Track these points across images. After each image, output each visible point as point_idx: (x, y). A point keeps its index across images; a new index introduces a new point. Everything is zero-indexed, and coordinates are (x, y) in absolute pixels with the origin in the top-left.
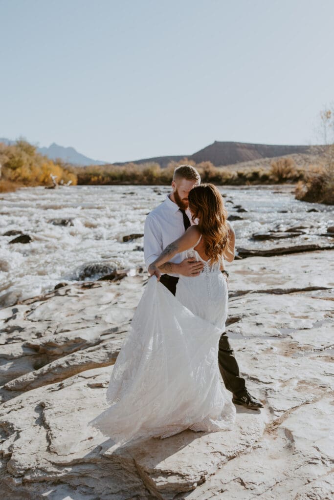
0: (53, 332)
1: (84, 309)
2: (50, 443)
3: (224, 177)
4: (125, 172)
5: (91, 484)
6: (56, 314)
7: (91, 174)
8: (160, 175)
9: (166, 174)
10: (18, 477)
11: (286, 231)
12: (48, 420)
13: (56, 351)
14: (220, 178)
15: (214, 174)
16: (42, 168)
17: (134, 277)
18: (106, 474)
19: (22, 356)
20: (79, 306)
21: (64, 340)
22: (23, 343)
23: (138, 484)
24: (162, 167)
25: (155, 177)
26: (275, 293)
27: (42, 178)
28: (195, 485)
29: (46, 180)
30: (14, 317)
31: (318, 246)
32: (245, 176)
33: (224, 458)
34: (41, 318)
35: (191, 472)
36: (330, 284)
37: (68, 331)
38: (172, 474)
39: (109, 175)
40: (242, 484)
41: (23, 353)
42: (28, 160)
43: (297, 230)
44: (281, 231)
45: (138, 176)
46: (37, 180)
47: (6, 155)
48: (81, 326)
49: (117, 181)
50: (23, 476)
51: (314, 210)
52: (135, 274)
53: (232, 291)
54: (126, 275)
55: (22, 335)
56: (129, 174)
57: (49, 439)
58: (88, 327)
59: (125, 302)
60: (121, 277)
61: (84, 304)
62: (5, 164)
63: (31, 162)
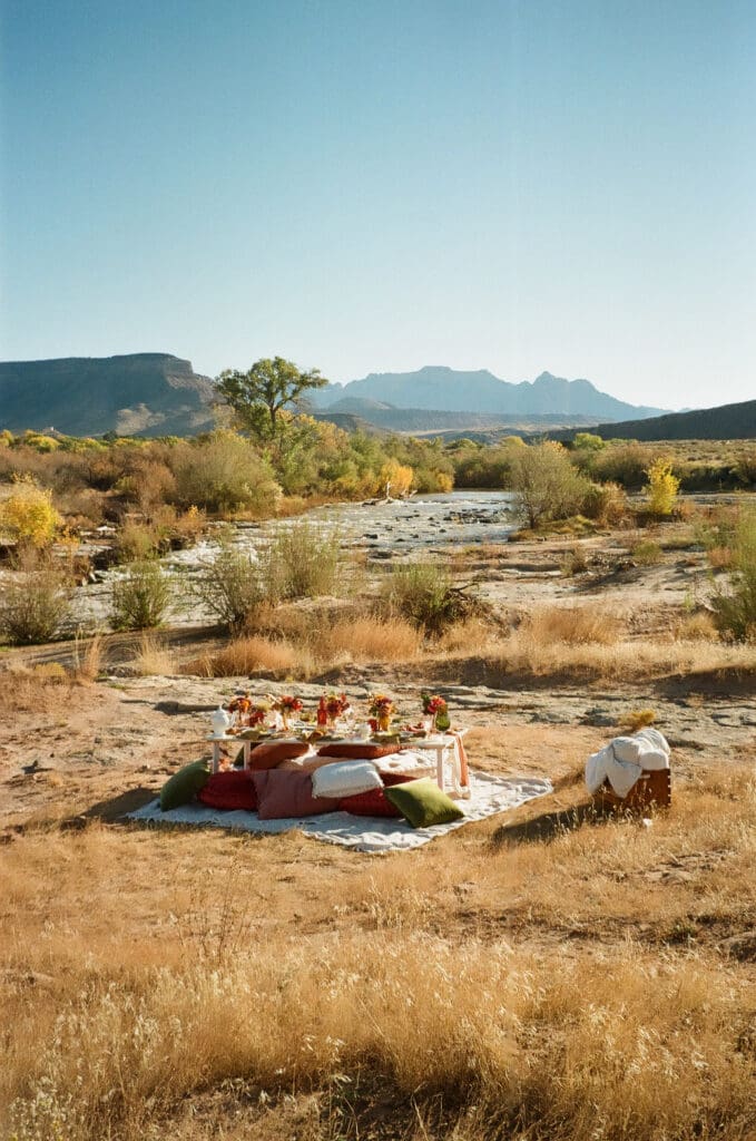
27: (376, 488)
46: (368, 489)
47: (328, 460)
62: (322, 473)
63: (362, 466)
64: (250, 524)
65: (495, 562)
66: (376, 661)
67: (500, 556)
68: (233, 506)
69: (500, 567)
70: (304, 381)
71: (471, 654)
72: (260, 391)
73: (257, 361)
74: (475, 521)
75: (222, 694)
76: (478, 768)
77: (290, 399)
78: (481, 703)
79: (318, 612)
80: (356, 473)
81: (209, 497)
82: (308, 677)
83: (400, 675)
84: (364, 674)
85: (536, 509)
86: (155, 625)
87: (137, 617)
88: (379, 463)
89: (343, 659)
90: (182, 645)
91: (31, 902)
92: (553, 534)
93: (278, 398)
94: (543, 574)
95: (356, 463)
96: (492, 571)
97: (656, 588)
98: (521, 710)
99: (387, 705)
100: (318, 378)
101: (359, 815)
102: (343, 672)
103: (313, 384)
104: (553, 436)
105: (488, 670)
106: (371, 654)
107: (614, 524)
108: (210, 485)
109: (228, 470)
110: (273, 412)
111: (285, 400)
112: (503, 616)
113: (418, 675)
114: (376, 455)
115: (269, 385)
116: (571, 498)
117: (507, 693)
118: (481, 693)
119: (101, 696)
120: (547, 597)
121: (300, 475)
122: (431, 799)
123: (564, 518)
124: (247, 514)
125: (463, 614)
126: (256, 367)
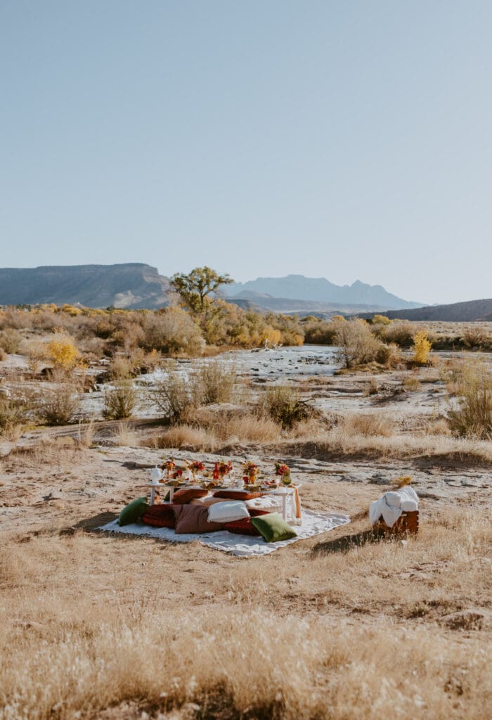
32: (450, 341)
62: (228, 333)
63: (252, 329)
64: (186, 360)
65: (325, 386)
66: (253, 442)
67: (328, 383)
68: (177, 350)
69: (328, 390)
70: (220, 281)
71: (308, 440)
72: (195, 285)
74: (315, 363)
75: (162, 458)
76: (308, 507)
77: (212, 290)
78: (312, 469)
79: (221, 413)
80: (248, 333)
81: (163, 344)
82: (213, 450)
83: (266, 451)
84: (246, 449)
85: (350, 357)
86: (127, 417)
87: (118, 412)
88: (262, 327)
89: (233, 441)
90: (142, 429)
91: (37, 578)
92: (360, 372)
93: (205, 289)
94: (353, 394)
95: (248, 327)
96: (323, 392)
97: (417, 404)
98: (335, 474)
99: (254, 468)
100: (228, 279)
101: (235, 533)
102: (233, 448)
103: (226, 282)
104: (361, 316)
105: (317, 449)
106: (250, 438)
107: (394, 367)
108: (164, 338)
109: (175, 329)
110: (202, 297)
111: (210, 290)
112: (329, 418)
113: (277, 451)
114: (260, 324)
116: (370, 352)
117: (328, 464)
118: (313, 463)
119: (92, 457)
120: (354, 408)
121: (216, 333)
122: (278, 525)
123: (366, 362)
124: (185, 355)
125: (306, 416)
126: (193, 272)
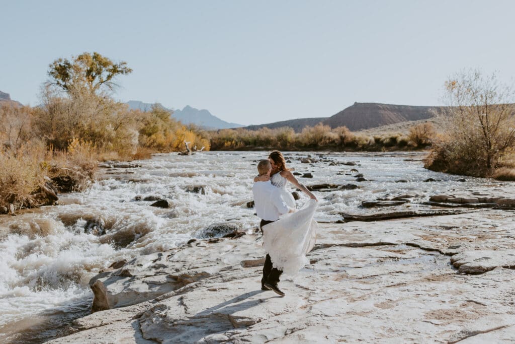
0: (187, 268)
1: (209, 254)
2: (186, 310)
3: (361, 142)
4: (258, 136)
5: (206, 325)
6: (189, 257)
7: (224, 139)
8: (294, 140)
9: (300, 139)
10: (170, 323)
11: (392, 200)
12: (185, 303)
13: (189, 280)
14: (356, 143)
15: (350, 139)
16: (176, 134)
17: (250, 235)
18: (213, 321)
19: (166, 283)
20: (206, 253)
21: (194, 273)
22: (166, 275)
23: (229, 324)
24: (296, 132)
25: (289, 142)
26: (351, 246)
27: (175, 145)
28: (256, 322)
29: (180, 146)
30: (160, 259)
31: (415, 213)
32: (382, 142)
33: (273, 314)
34: (178, 259)
35: (255, 317)
36: (399, 241)
37: (197, 268)
38: (245, 318)
39: (242, 140)
40: (278, 321)
41: (167, 281)
42: (162, 126)
43: (403, 198)
44: (389, 200)
45: (272, 140)
46: (171, 146)
47: (142, 121)
48: (206, 265)
49: (251, 146)
50: (173, 323)
51: (431, 180)
52: (251, 233)
53: (320, 245)
54: (245, 234)
55: (166, 270)
56: (263, 139)
57: (185, 309)
58: (211, 266)
59: (239, 251)
60: (240, 235)
61: (209, 251)
63: (165, 128)
70: (115, 70)
73: (82, 53)
77: (105, 82)
80: (163, 132)
93: (97, 80)
100: (125, 68)
103: (122, 72)
111: (101, 82)
115: (89, 72)
126: (80, 58)
